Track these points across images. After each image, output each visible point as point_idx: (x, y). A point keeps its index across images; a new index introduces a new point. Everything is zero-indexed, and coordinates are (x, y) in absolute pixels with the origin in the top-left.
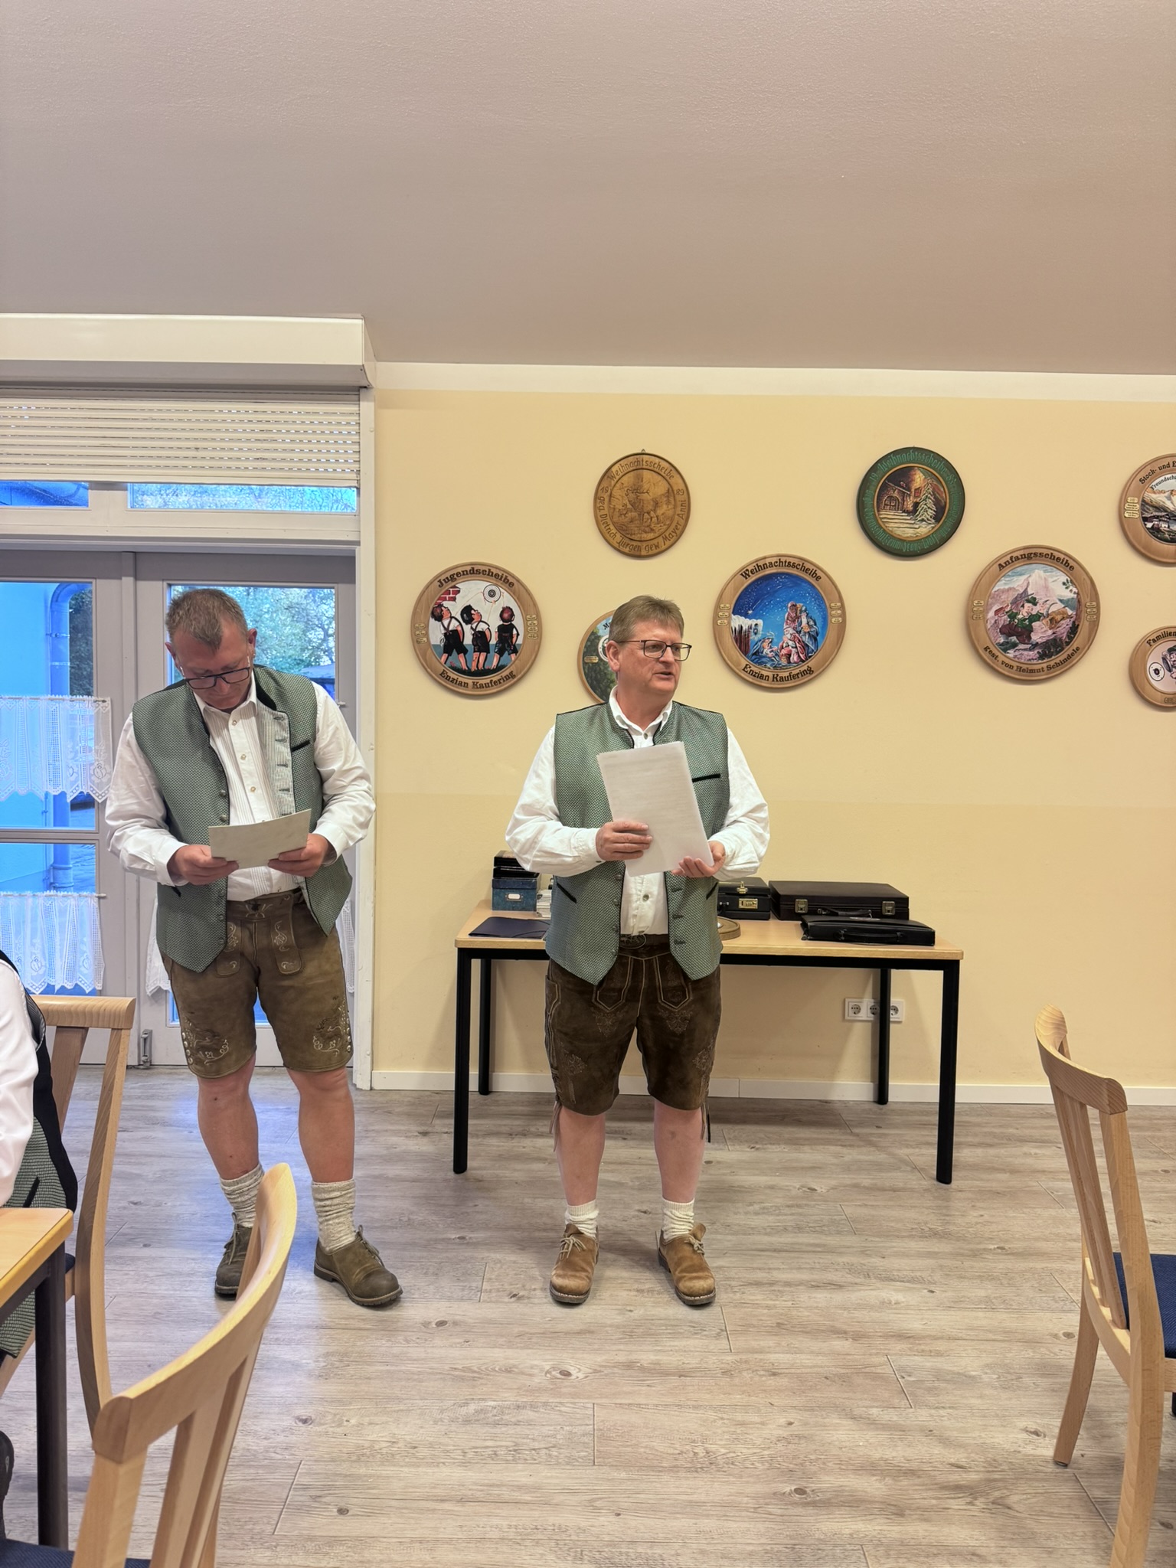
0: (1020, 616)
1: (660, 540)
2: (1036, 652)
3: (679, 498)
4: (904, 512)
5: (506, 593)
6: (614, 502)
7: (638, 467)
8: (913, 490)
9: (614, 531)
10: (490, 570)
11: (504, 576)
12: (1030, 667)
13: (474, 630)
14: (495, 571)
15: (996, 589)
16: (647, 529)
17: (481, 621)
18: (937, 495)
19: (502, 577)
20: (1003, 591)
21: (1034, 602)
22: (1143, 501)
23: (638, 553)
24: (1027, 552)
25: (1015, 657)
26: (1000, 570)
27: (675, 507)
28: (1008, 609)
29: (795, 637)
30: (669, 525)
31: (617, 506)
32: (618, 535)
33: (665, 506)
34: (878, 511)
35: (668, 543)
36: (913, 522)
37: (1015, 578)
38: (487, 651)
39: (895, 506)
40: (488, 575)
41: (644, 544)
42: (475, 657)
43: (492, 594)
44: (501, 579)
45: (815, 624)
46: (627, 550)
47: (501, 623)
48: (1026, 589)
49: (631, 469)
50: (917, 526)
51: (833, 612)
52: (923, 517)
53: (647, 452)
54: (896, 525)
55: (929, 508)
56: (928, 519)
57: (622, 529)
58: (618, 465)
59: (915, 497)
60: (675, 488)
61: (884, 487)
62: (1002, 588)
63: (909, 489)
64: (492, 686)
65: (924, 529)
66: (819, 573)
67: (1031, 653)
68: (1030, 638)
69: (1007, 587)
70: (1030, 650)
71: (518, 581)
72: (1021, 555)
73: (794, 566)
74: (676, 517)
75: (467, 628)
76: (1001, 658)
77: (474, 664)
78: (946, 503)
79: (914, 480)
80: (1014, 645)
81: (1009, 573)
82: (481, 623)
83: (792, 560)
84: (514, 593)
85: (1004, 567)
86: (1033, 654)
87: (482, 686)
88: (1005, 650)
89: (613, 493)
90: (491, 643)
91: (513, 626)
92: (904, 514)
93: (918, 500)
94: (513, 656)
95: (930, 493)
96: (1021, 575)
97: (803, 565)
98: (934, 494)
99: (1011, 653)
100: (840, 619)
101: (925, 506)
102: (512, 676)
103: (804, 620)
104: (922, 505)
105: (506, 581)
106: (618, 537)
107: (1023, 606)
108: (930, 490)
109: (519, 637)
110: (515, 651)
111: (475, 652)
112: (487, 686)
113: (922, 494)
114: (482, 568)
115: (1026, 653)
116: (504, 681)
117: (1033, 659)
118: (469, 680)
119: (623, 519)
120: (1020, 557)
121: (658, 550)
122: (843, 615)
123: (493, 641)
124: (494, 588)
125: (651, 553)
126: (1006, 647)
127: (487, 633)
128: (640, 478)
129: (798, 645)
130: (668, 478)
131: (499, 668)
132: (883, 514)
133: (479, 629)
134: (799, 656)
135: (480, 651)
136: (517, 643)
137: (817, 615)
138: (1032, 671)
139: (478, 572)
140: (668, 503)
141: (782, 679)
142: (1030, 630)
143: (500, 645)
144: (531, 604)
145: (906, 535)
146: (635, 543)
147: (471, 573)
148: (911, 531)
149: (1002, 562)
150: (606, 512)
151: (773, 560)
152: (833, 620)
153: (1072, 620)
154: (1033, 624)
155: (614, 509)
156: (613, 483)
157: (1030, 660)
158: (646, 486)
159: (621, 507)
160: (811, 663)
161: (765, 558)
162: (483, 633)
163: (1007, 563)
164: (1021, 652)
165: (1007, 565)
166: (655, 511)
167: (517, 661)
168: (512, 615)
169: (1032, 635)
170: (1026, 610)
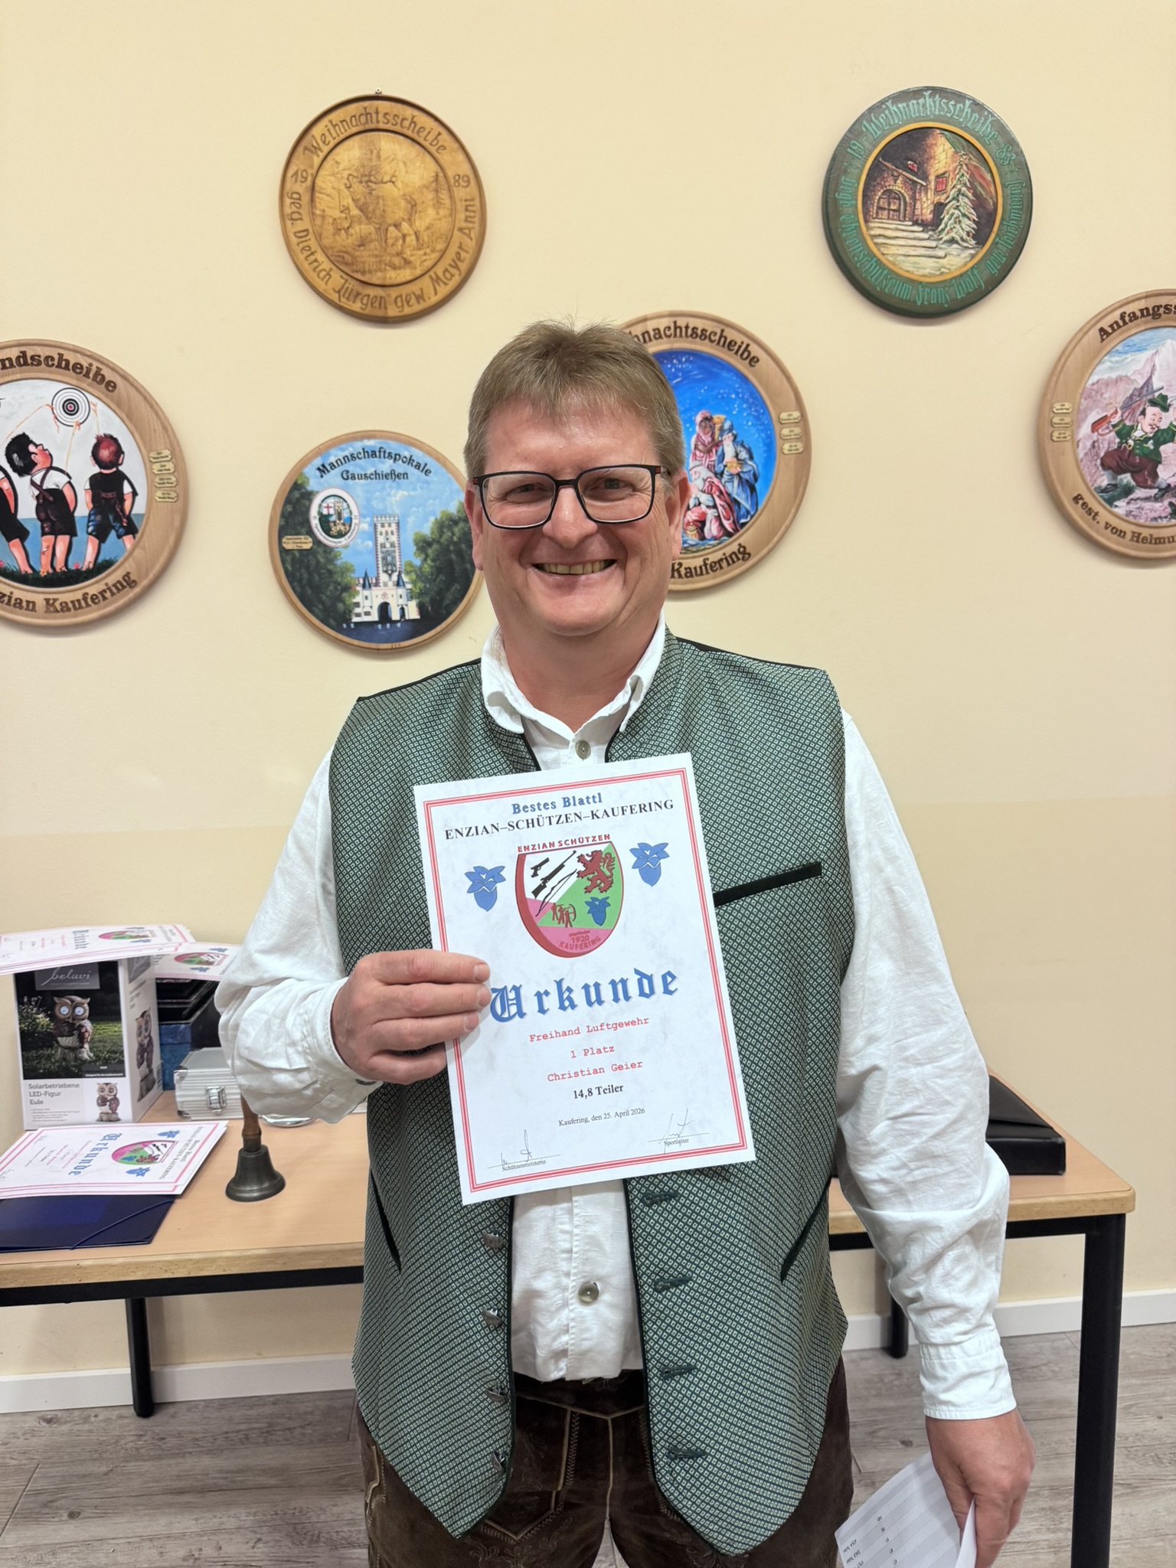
0: (1138, 434)
1: (426, 282)
2: (1166, 503)
3: (460, 193)
4: (915, 223)
5: (100, 405)
6: (322, 202)
7: (368, 127)
8: (932, 178)
9: (326, 265)
10: (61, 356)
11: (94, 369)
12: (1156, 533)
13: (39, 487)
14: (73, 358)
15: (1094, 378)
16: (397, 261)
17: (51, 468)
18: (979, 188)
19: (89, 370)
20: (1107, 383)
21: (1162, 404)
23: (380, 313)
24: (1150, 303)
25: (1129, 513)
26: (1103, 340)
27: (453, 212)
28: (1115, 420)
29: (712, 484)
30: (444, 252)
31: (329, 212)
32: (336, 275)
33: (431, 212)
34: (866, 221)
35: (443, 291)
36: (933, 244)
37: (1130, 357)
38: (72, 533)
39: (898, 210)
40: (60, 366)
41: (394, 293)
42: (45, 545)
43: (70, 407)
44: (87, 375)
45: (751, 458)
46: (357, 307)
47: (96, 470)
48: (1150, 378)
49: (354, 130)
50: (941, 253)
51: (785, 431)
52: (953, 234)
53: (386, 93)
54: (902, 251)
55: (964, 215)
56: (962, 239)
57: (343, 260)
58: (325, 121)
59: (937, 192)
60: (450, 173)
61: (876, 170)
62: (1105, 377)
63: (925, 178)
64: (88, 605)
65: (956, 260)
66: (755, 350)
67: (1158, 505)
68: (1155, 476)
69: (1114, 375)
70: (1156, 499)
71: (125, 377)
72: (1142, 311)
73: (704, 335)
74: (456, 232)
75: (22, 483)
76: (1104, 516)
77: (46, 560)
78: (996, 205)
79: (931, 157)
80: (1127, 491)
81: (1119, 348)
82: (52, 472)
83: (700, 324)
84: (119, 405)
85: (1108, 334)
86: (1162, 507)
87: (65, 608)
88: (1110, 502)
89: (318, 182)
90: (76, 514)
91: (121, 477)
92: (915, 228)
93: (942, 198)
94: (128, 540)
95: (965, 185)
96: (1140, 350)
97: (723, 335)
98: (972, 188)
99: (1122, 507)
100: (800, 446)
101: (957, 212)
102: (128, 582)
103: (729, 449)
104: (950, 209)
105: (99, 378)
106: (337, 279)
107: (1143, 413)
108: (965, 179)
109: (137, 498)
110: (131, 529)
111: (44, 534)
112: (77, 606)
113: (950, 187)
114: (43, 352)
115: (1148, 505)
116: (113, 594)
117: (1160, 517)
118: (37, 595)
119: (344, 241)
120: (1138, 314)
121: (423, 305)
122: (805, 436)
123: (83, 509)
124: (74, 395)
125: (407, 311)
126: (1113, 494)
127: (68, 493)
128: (374, 152)
129: (718, 502)
130: (433, 150)
131: (101, 567)
132: (877, 227)
133: (49, 484)
134: (721, 525)
135: (55, 532)
136: (133, 512)
137: (754, 438)
138: (1159, 541)
139: (36, 361)
140: (438, 204)
141: (690, 573)
142: (1155, 459)
143: (99, 518)
144: (158, 427)
145: (921, 272)
146: (372, 292)
147: (20, 365)
148: (931, 262)
149: (1105, 324)
150: (305, 224)
151: (662, 324)
152: (786, 446)
154: (1162, 448)
155: (323, 217)
156: (317, 161)
157: (1155, 519)
158: (387, 169)
159: (337, 214)
160: (746, 538)
161: (645, 320)
162: (57, 494)
163: (1115, 326)
164: (1140, 503)
165: (1114, 330)
166: (410, 221)
167: (137, 552)
168: (119, 452)
169: (1160, 469)
170: (1149, 421)
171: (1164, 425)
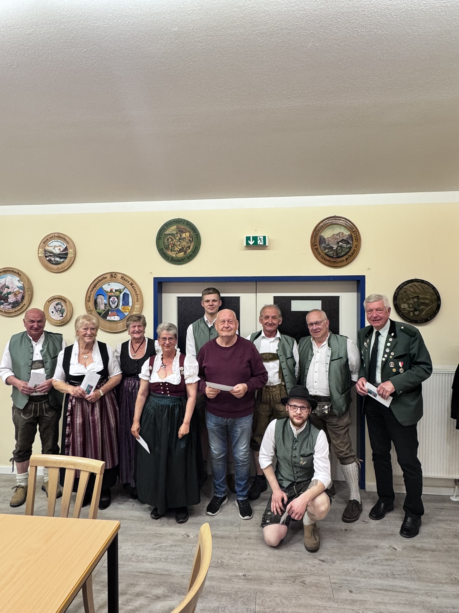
0: (4, 293)
2: (10, 305)
12: (9, 311)
21: (8, 288)
22: (45, 250)
24: (4, 270)
25: (3, 308)
37: (1, 279)
48: (5, 283)
68: (8, 301)
70: (9, 305)
72: (2, 271)
80: (3, 304)
86: (10, 306)
96: (3, 278)
99: (2, 306)
107: (4, 289)
115: (7, 306)
117: (10, 308)
138: (10, 313)
142: (8, 298)
153: (22, 294)
154: (9, 296)
157: (8, 309)
164: (5, 306)
169: (9, 300)
170: (6, 291)
171: (9, 291)
